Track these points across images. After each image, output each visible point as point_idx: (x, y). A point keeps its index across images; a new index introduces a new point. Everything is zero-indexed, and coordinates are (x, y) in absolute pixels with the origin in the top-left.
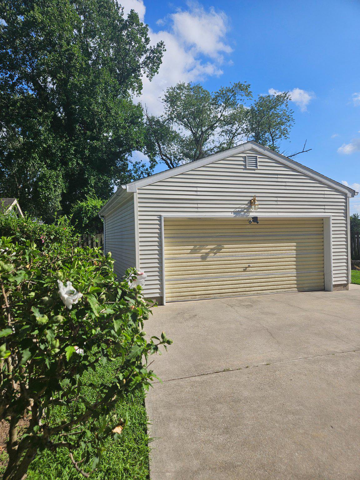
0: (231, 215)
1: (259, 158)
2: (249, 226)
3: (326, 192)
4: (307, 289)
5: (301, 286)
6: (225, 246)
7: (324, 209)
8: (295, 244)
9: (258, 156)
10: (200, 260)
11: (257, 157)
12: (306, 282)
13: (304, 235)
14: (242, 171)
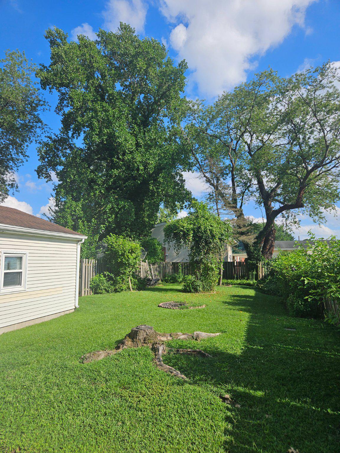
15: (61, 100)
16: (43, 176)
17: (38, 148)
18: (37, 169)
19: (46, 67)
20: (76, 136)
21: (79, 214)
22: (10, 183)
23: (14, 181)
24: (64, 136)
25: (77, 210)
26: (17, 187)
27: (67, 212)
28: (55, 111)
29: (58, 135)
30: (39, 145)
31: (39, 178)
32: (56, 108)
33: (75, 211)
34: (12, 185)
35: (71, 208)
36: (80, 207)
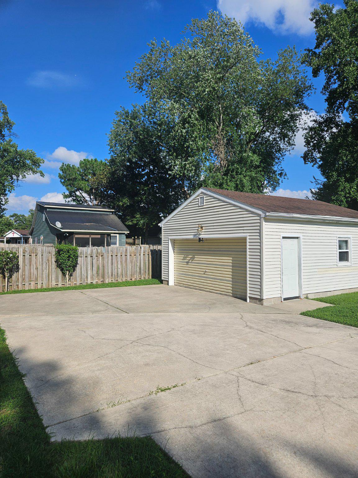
0: (192, 237)
1: (205, 197)
2: (199, 244)
3: (245, 216)
4: (238, 296)
5: (235, 293)
6: (196, 257)
7: (243, 230)
8: (231, 258)
9: (205, 196)
10: (186, 264)
11: (203, 197)
12: (238, 290)
13: (237, 251)
14: (197, 208)
15: (328, 79)
16: (309, 161)
17: (304, 135)
18: (303, 156)
19: (312, 50)
20: (341, 110)
21: (354, 196)
22: (280, 172)
23: (282, 170)
24: (331, 116)
25: (352, 191)
26: (286, 175)
27: (341, 195)
28: (322, 92)
29: (323, 116)
30: (305, 132)
31: (305, 163)
32: (323, 88)
33: (349, 193)
34: (281, 174)
35: (345, 190)
36: (355, 188)
